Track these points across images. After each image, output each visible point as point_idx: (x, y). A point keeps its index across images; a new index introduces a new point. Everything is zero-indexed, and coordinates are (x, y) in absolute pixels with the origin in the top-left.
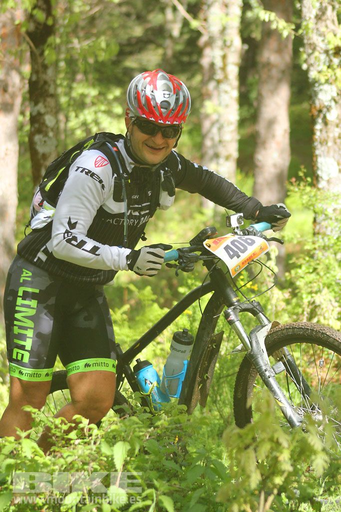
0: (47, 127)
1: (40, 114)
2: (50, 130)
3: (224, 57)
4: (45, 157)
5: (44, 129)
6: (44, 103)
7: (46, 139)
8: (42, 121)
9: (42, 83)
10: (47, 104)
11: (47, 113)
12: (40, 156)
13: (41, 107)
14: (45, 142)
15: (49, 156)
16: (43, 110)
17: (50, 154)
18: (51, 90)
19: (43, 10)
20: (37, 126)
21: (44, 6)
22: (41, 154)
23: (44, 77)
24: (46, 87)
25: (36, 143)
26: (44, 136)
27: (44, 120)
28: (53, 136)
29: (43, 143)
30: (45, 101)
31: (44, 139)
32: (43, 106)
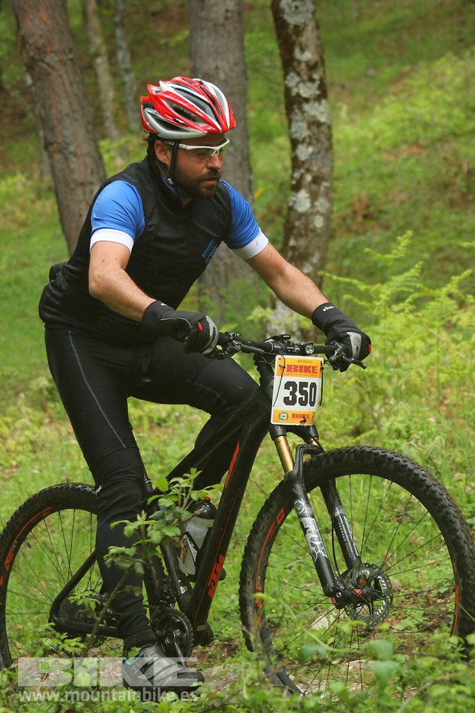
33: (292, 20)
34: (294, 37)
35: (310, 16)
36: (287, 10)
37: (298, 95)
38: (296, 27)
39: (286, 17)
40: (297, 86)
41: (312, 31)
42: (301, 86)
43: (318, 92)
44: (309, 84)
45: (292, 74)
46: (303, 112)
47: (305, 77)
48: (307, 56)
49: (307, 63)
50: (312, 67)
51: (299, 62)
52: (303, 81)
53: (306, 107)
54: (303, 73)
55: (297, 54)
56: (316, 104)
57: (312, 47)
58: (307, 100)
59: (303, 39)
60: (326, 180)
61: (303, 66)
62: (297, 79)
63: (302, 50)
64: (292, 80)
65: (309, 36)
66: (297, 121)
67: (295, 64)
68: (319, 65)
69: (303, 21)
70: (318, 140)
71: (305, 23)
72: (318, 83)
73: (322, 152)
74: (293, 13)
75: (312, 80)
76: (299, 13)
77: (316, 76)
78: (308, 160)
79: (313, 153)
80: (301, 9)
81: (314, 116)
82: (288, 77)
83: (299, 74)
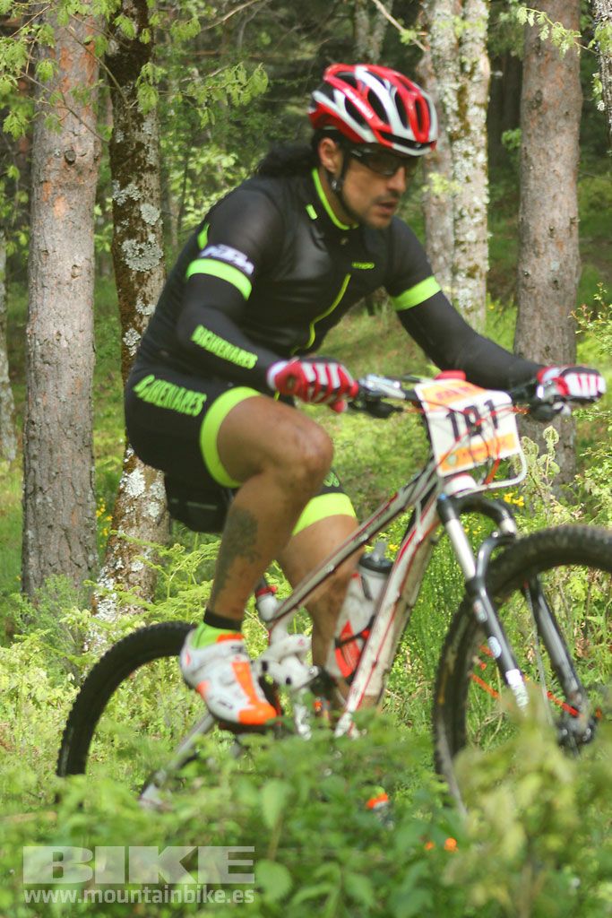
0: (144, 224)
1: (130, 202)
2: (149, 229)
3: (461, 93)
4: (142, 278)
5: (139, 228)
6: (137, 183)
7: (143, 246)
8: (135, 214)
9: (133, 146)
10: (142, 183)
11: (143, 200)
12: (132, 278)
13: (132, 190)
14: (141, 251)
15: (149, 276)
16: (136, 196)
17: (150, 272)
18: (151, 160)
19: (133, 16)
20: (125, 223)
21: (135, 10)
22: (134, 273)
23: (138, 136)
24: (142, 154)
25: (125, 254)
26: (138, 242)
27: (140, 213)
28: (156, 240)
29: (137, 252)
30: (140, 178)
31: (139, 246)
32: (136, 188)
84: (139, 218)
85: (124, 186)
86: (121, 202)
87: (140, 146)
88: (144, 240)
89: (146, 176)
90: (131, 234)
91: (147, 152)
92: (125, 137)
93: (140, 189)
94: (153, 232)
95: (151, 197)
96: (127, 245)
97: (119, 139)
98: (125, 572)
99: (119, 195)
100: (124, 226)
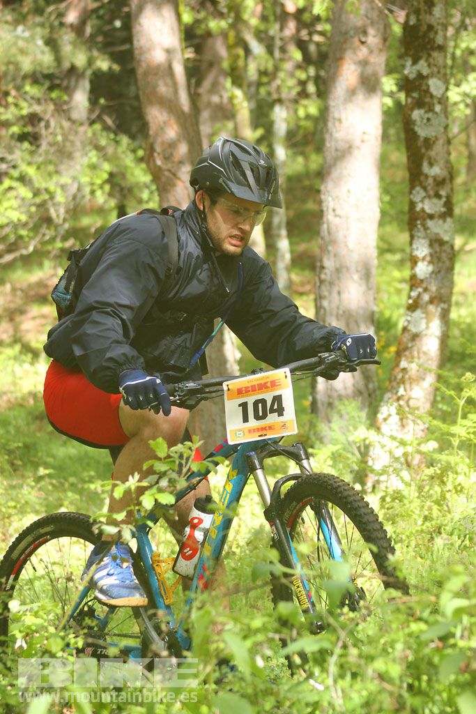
0: (432, 96)
1: (420, 76)
2: (435, 101)
4: (428, 143)
5: (427, 100)
6: (427, 61)
7: (430, 115)
8: (424, 87)
9: (424, 28)
10: (431, 60)
11: (432, 75)
12: (420, 143)
13: (423, 66)
14: (428, 120)
15: (434, 142)
16: (425, 72)
17: (437, 138)
18: (439, 40)
20: (415, 95)
22: (422, 139)
23: (427, 19)
24: (432, 35)
25: (414, 123)
26: (426, 112)
27: (428, 86)
28: (441, 110)
29: (425, 121)
30: (429, 55)
31: (426, 116)
32: (426, 65)
33: (422, 132)
34: (423, 150)
35: (442, 130)
36: (418, 123)
37: (423, 210)
38: (427, 140)
39: (416, 129)
40: (422, 201)
41: (443, 145)
42: (427, 201)
43: (443, 210)
44: (435, 201)
45: (418, 189)
46: (426, 229)
47: (431, 193)
48: (436, 171)
49: (435, 179)
50: (440, 183)
51: (427, 176)
52: (429, 197)
53: (430, 223)
54: (429, 188)
55: (425, 168)
56: (441, 222)
57: (442, 162)
58: (431, 217)
59: (432, 153)
60: (444, 302)
61: (430, 181)
62: (424, 194)
63: (431, 165)
64: (418, 194)
65: (438, 150)
66: (419, 237)
67: (422, 178)
68: (448, 181)
69: (434, 134)
70: (439, 259)
71: (436, 137)
72: (444, 199)
73: (443, 272)
74: (425, 124)
75: (438, 196)
76: (431, 125)
77: (443, 193)
78: (426, 278)
79: (433, 272)
80: (433, 121)
81: (437, 234)
82: (414, 192)
83: (425, 189)
84: (427, 91)
85: (415, 62)
86: (412, 76)
87: (430, 27)
88: (431, 110)
89: (435, 54)
90: (419, 104)
91: (436, 33)
92: (418, 20)
93: (429, 65)
94: (439, 103)
95: (439, 72)
96: (416, 114)
97: (413, 21)
98: (406, 398)
99: (410, 70)
100: (413, 98)
